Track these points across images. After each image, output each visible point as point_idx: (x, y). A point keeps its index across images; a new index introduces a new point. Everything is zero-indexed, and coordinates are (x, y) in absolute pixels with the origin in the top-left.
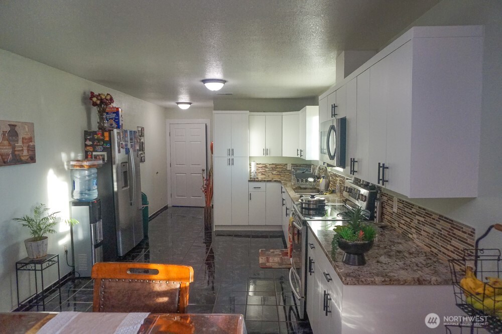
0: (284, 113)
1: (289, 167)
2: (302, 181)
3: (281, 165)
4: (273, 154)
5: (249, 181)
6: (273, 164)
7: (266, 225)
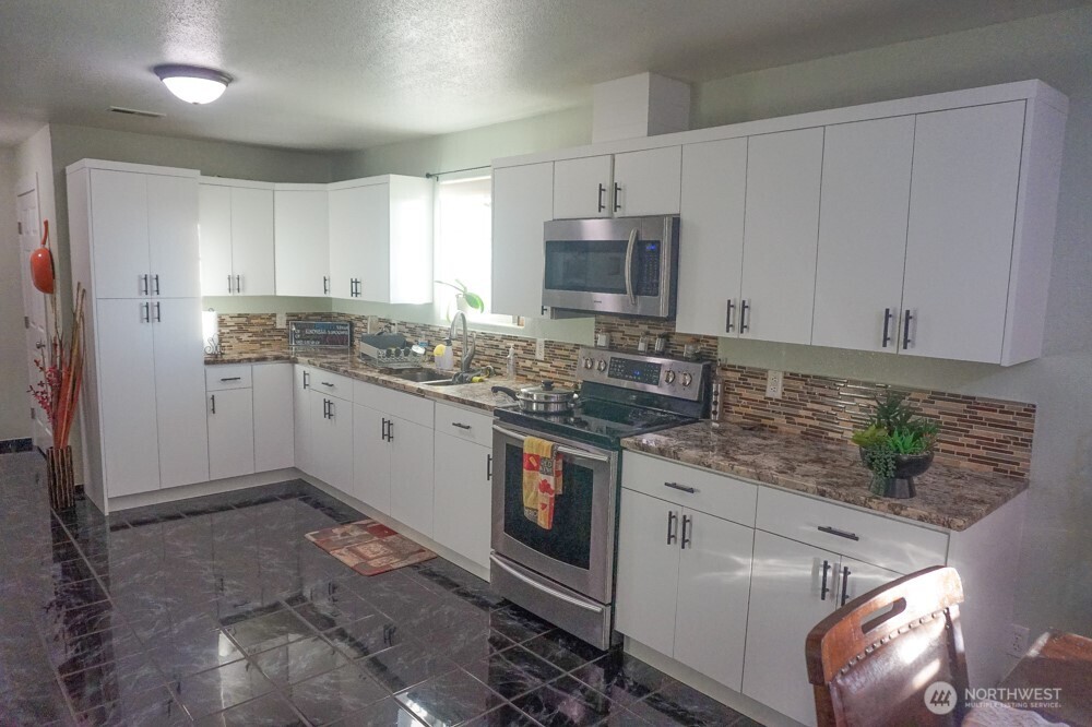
0: (278, 186)
1: (281, 323)
2: (398, 353)
3: (259, 316)
4: (253, 289)
5: (207, 363)
6: (240, 316)
7: (255, 474)
